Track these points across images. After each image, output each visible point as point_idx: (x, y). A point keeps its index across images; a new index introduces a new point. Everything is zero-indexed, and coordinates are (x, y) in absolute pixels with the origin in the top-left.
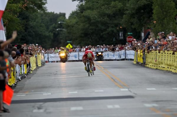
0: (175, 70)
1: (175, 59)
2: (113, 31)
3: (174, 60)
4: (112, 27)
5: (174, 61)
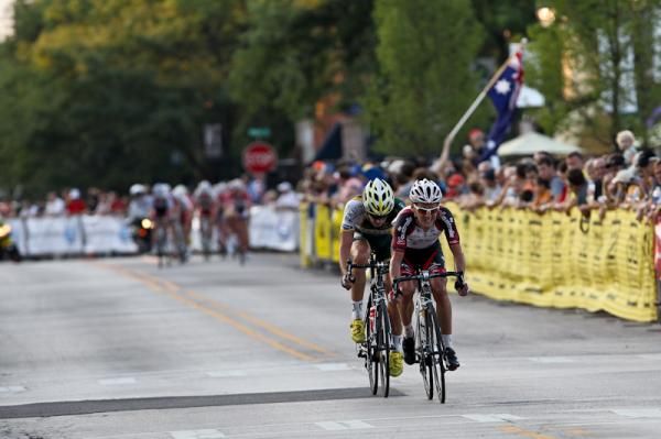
0: (502, 287)
1: (500, 242)
2: (174, 123)
3: (495, 245)
4: (174, 104)
5: (495, 251)
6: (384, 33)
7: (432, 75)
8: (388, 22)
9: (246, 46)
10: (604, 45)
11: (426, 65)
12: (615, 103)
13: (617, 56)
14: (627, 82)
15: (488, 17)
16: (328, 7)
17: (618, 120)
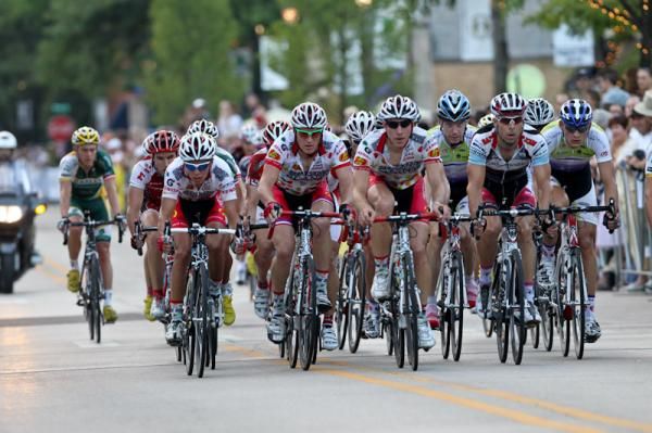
6: (158, 28)
7: (197, 61)
8: (162, 19)
9: (49, 38)
10: (335, 38)
11: (190, 55)
12: (343, 85)
13: (344, 47)
14: (354, 69)
15: (244, 16)
16: (116, 7)
17: (345, 101)
